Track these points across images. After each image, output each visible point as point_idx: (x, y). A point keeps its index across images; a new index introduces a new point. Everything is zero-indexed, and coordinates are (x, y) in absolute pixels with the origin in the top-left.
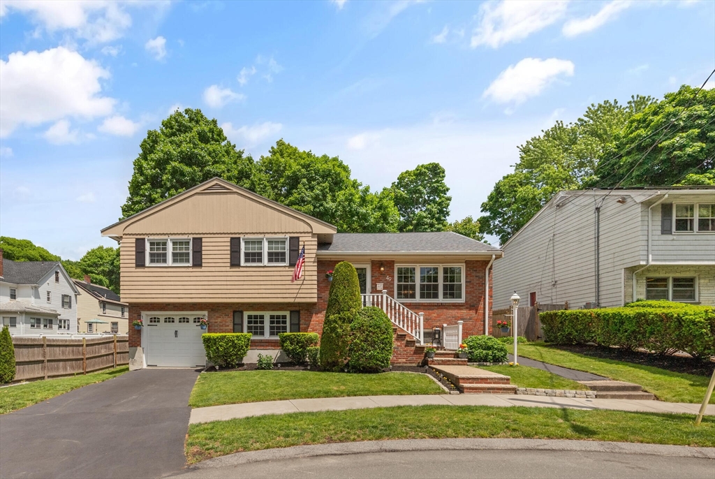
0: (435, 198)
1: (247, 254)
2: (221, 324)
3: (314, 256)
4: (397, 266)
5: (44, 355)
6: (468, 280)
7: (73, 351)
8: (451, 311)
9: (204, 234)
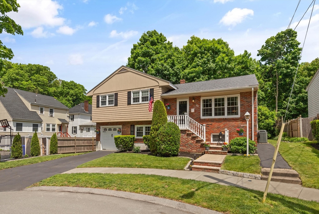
0: (291, 50)
1: (134, 99)
2: (126, 131)
3: (160, 97)
4: (202, 99)
5: (75, 144)
6: (242, 104)
7: (88, 142)
8: (231, 123)
9: (118, 91)
